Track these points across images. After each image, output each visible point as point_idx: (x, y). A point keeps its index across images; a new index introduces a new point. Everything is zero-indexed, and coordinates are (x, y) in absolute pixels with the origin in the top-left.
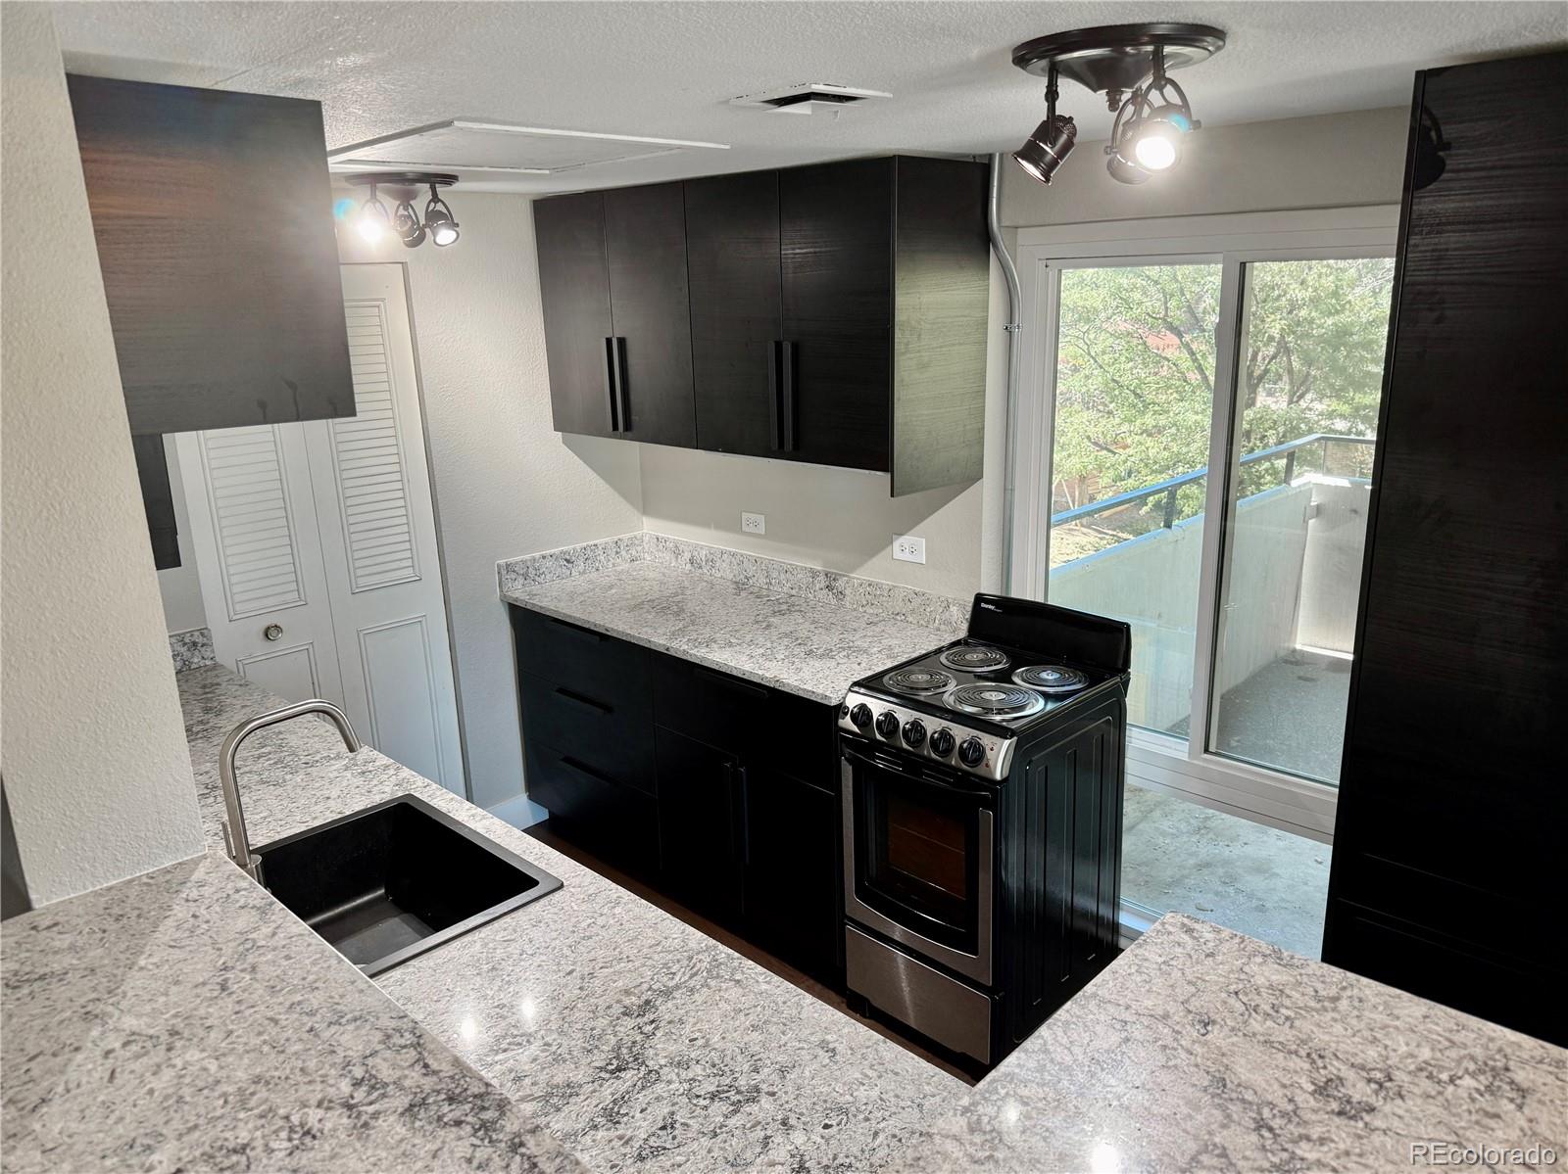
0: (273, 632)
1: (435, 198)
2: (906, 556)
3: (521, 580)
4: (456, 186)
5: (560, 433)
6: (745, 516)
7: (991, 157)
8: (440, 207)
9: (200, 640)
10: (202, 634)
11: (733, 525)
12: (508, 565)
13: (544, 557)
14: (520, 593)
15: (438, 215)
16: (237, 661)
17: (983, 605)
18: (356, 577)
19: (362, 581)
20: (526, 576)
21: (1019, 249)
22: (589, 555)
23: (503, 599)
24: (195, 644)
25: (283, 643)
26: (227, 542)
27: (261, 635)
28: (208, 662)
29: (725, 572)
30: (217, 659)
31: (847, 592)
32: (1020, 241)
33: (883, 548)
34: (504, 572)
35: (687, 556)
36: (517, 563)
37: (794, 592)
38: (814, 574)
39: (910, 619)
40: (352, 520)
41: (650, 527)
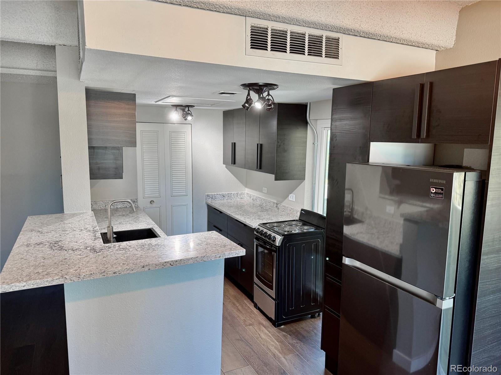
0: (152, 202)
1: (189, 110)
2: (291, 199)
3: (211, 199)
4: (194, 108)
5: (225, 165)
6: (263, 188)
7: (307, 103)
8: (189, 112)
9: (135, 201)
10: (136, 199)
11: (261, 191)
12: (208, 195)
13: (217, 194)
14: (210, 202)
15: (189, 114)
16: (144, 207)
17: (302, 212)
18: (173, 193)
19: (174, 194)
20: (212, 198)
21: (318, 125)
22: (229, 196)
23: (206, 203)
24: (134, 201)
25: (154, 205)
26: (145, 181)
27: (150, 202)
28: (137, 206)
29: (258, 203)
30: (139, 206)
31: (280, 208)
32: (318, 123)
33: (287, 197)
34: (207, 196)
35: (252, 198)
36: (210, 195)
37: (270, 208)
38: (274, 203)
39: (290, 215)
40: (173, 180)
41: (247, 191)
